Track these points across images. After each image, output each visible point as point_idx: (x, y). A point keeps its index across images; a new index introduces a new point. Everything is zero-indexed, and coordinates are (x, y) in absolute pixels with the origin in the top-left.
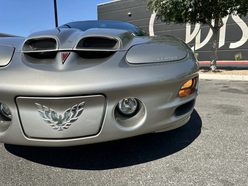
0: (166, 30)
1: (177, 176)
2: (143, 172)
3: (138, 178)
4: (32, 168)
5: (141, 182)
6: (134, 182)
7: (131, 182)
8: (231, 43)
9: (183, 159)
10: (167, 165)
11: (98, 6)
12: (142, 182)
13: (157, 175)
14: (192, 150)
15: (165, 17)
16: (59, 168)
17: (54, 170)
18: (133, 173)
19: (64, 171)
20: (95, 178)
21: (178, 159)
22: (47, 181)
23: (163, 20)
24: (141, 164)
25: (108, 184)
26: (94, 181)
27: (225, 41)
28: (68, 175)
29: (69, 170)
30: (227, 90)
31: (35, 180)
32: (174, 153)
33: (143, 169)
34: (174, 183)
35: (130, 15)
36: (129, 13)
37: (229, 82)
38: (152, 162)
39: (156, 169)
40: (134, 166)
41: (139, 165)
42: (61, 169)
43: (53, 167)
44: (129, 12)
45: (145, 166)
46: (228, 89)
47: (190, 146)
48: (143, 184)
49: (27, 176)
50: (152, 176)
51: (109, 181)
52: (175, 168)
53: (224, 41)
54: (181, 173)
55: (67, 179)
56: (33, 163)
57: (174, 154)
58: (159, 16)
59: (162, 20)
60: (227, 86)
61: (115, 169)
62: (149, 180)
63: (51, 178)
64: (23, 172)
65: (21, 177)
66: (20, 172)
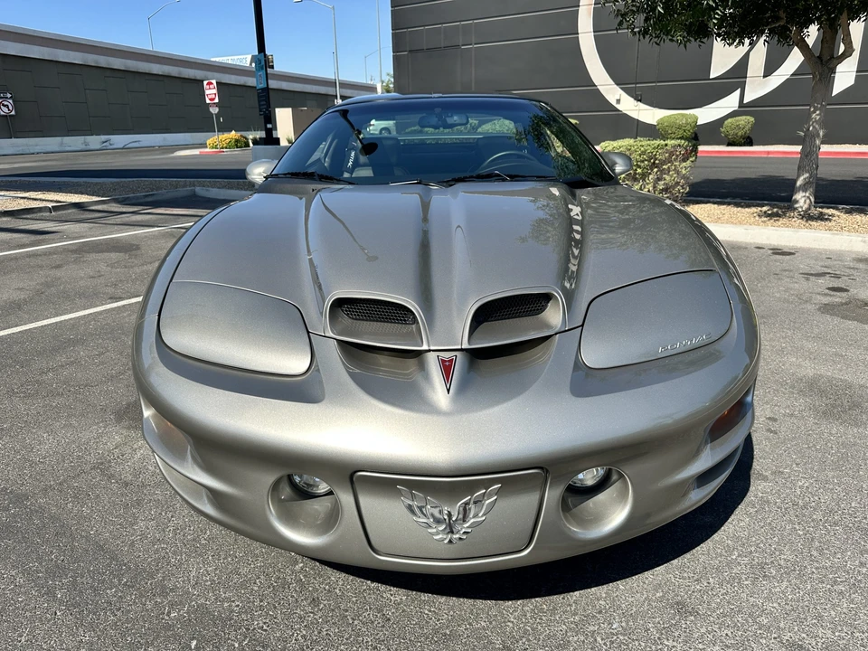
1: (684, 626)
2: (600, 612)
3: (591, 628)
5: (599, 639)
6: (582, 638)
7: (576, 638)
9: (696, 577)
10: (658, 595)
12: (602, 640)
13: (635, 620)
14: (719, 551)
17: (389, 596)
18: (577, 614)
20: (491, 623)
21: (684, 578)
22: (383, 626)
24: (593, 589)
25: (524, 640)
26: (492, 633)
27: (857, 72)
28: (426, 612)
30: (842, 304)
31: (356, 622)
32: (674, 559)
33: (601, 602)
34: (675, 644)
37: (852, 265)
38: (621, 584)
39: (631, 604)
40: (577, 593)
41: (589, 590)
45: (604, 595)
46: (846, 304)
47: (716, 537)
48: (605, 644)
49: (333, 610)
50: (624, 624)
51: (526, 632)
52: (677, 603)
54: (692, 618)
55: (427, 622)
57: (675, 562)
60: (843, 286)
61: (533, 600)
62: (617, 634)
63: (389, 620)
64: (318, 598)
65: (320, 614)
66: (314, 599)
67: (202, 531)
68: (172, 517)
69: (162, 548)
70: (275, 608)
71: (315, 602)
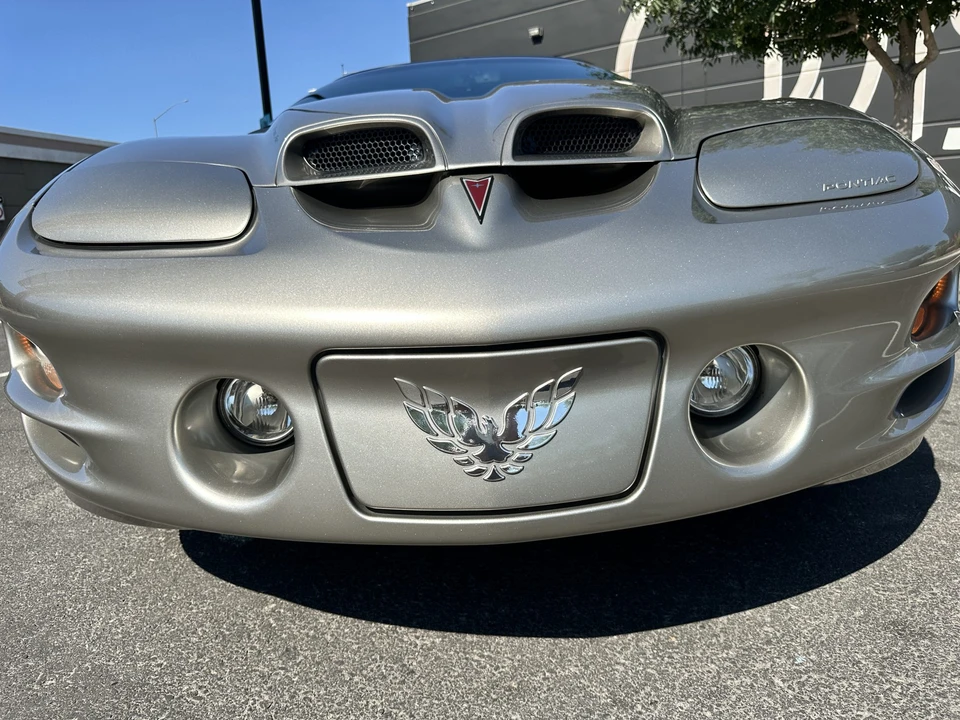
0: (682, 91)
1: (917, 654)
2: (769, 642)
3: (759, 666)
4: (323, 634)
5: (777, 681)
6: (749, 681)
7: (737, 682)
8: (950, 130)
9: (910, 588)
10: (857, 614)
11: (409, 8)
12: (784, 681)
13: (831, 651)
14: (933, 553)
15: (698, 36)
16: (431, 633)
17: (413, 639)
18: (731, 647)
19: (453, 644)
20: (586, 667)
21: (893, 591)
22: (403, 682)
23: (688, 47)
24: (748, 612)
25: (648, 689)
26: (591, 682)
27: (924, 123)
28: (476, 658)
29: (469, 637)
31: (356, 679)
32: (864, 566)
33: (766, 629)
34: (910, 680)
35: (537, 39)
36: (535, 32)
38: (792, 604)
39: (817, 628)
40: (724, 619)
41: (742, 614)
42: (438, 637)
43: (403, 628)
44: (533, 26)
45: (769, 619)
48: (789, 687)
49: (318, 663)
50: (813, 657)
51: (648, 677)
52: (893, 623)
53: (922, 121)
54: (926, 641)
55: (478, 672)
56: (323, 618)
57: (868, 570)
58: (671, 32)
59: (683, 47)
61: (653, 632)
62: (807, 672)
63: (413, 672)
64: (295, 648)
65: (297, 669)
66: (287, 650)
67: (124, 571)
68: (85, 557)
69: (58, 596)
70: (222, 664)
71: (289, 653)
